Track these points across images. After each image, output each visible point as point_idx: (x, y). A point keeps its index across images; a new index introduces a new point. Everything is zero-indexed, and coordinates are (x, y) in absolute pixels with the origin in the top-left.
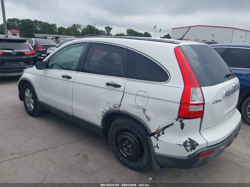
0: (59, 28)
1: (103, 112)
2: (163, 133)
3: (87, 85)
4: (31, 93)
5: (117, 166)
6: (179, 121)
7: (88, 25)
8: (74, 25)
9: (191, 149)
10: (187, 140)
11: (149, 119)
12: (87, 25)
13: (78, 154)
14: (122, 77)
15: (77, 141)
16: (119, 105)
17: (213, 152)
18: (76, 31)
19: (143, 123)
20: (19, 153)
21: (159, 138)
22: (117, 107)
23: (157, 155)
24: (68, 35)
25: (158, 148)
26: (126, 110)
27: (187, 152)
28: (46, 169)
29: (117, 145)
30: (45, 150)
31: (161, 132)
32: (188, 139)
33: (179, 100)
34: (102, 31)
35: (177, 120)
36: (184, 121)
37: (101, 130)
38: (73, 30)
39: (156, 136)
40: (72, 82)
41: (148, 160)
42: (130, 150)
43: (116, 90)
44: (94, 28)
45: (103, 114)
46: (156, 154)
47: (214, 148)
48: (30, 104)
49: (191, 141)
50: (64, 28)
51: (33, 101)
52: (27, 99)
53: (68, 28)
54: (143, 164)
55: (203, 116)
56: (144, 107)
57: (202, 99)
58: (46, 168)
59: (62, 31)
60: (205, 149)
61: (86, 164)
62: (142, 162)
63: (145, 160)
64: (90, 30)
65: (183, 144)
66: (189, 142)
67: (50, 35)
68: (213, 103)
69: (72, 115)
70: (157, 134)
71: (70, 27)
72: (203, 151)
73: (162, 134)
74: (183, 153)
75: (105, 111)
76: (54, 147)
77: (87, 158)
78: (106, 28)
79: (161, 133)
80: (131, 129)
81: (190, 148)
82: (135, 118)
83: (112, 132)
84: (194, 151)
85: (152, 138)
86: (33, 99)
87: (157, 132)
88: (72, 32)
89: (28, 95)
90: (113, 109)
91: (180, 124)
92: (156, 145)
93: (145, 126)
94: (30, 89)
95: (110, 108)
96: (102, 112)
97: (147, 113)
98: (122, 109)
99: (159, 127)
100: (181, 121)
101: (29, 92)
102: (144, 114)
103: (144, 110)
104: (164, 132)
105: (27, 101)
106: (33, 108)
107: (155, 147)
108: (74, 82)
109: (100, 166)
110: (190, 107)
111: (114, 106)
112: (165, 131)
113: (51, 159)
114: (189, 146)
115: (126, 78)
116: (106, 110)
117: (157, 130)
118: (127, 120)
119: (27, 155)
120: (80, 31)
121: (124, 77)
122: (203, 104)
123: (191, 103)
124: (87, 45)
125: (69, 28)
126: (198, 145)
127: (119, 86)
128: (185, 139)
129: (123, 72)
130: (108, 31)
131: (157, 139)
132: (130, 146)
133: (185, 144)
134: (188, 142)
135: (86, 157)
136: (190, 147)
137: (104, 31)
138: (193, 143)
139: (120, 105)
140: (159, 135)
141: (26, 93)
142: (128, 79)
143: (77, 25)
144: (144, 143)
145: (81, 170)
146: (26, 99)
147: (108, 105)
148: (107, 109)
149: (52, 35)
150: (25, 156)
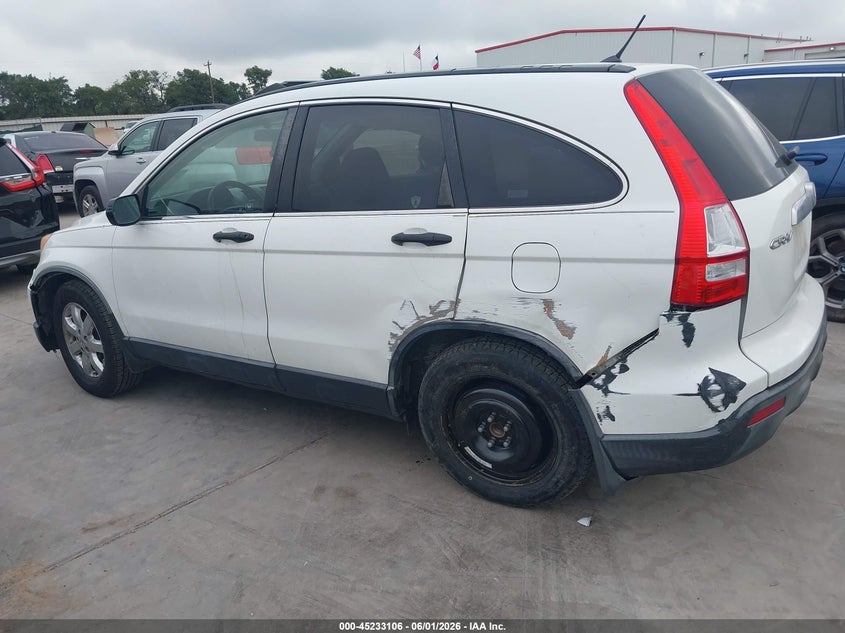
0: (81, 92)
1: (393, 336)
2: (624, 369)
3: (316, 253)
4: (88, 318)
5: (464, 504)
6: (675, 320)
7: (185, 71)
8: (135, 74)
9: (725, 403)
10: (706, 378)
11: (568, 331)
12: (182, 71)
13: (320, 490)
14: (451, 207)
15: (298, 449)
16: (452, 302)
17: (782, 402)
18: (145, 97)
19: (547, 348)
20: (112, 523)
21: (611, 387)
22: (446, 312)
23: (612, 441)
24: (117, 114)
25: (613, 418)
26: (479, 316)
27: (713, 414)
28: (231, 556)
29: (453, 437)
30: (201, 496)
31: (618, 366)
32: (708, 373)
33: (670, 253)
34: (238, 85)
35: (669, 317)
36: (695, 318)
37: (391, 398)
38: (134, 94)
39: (599, 381)
40: (256, 251)
41: (574, 463)
42: (506, 444)
43: (434, 256)
44: (206, 77)
45: (393, 342)
46: (605, 439)
47: (786, 389)
48: (89, 357)
49: (722, 378)
50: (97, 91)
51: (99, 343)
52: (75, 339)
53: (113, 88)
54: (555, 479)
55: (746, 295)
56: (546, 296)
57: (740, 237)
58: (229, 553)
59: (93, 101)
60: (763, 397)
61: (360, 516)
62: (550, 475)
63: (561, 465)
64: (194, 86)
65: (696, 392)
66: (715, 382)
67: (54, 120)
68: (772, 248)
69: (273, 366)
70: (603, 376)
71: (121, 82)
72: (759, 404)
73: (620, 373)
74: (701, 420)
75: (400, 333)
76: (228, 484)
77: (353, 495)
78: (249, 73)
79: (615, 371)
80: (503, 376)
81: (723, 400)
82: (517, 335)
83: (430, 395)
84: (733, 407)
85: (587, 390)
86: (97, 338)
87: (601, 370)
88: (132, 103)
89: (78, 326)
90: (430, 318)
91: (681, 327)
92: (602, 410)
93: (556, 355)
94: (81, 302)
95: (418, 318)
96: (389, 336)
97: (558, 314)
98: (463, 314)
99: (608, 350)
100: (683, 320)
101: (77, 313)
102: (551, 317)
103: (549, 305)
104: (628, 364)
105: (72, 346)
106: (102, 369)
107: (599, 416)
108: (264, 252)
109: (407, 515)
110: (708, 267)
111: (432, 309)
112: (631, 361)
113: (234, 523)
114: (717, 393)
115: (466, 210)
116: (402, 328)
117: (602, 363)
118: (487, 346)
119: (146, 524)
120: (157, 92)
121: (455, 207)
122: (746, 255)
123: (711, 254)
124: (292, 115)
125: (116, 87)
126: (742, 385)
127: (446, 240)
128: (700, 373)
129: (448, 189)
130: (258, 82)
131: (606, 392)
132: (506, 428)
133: (704, 391)
134: (711, 382)
135: (348, 494)
136: (722, 396)
137: (244, 85)
138: (726, 384)
139: (456, 303)
140: (611, 378)
141: (66, 318)
142: (471, 210)
143: (146, 73)
144: (554, 413)
145: (352, 536)
146: (69, 341)
147: (408, 309)
148: (408, 321)
149: (58, 119)
150: (137, 527)
